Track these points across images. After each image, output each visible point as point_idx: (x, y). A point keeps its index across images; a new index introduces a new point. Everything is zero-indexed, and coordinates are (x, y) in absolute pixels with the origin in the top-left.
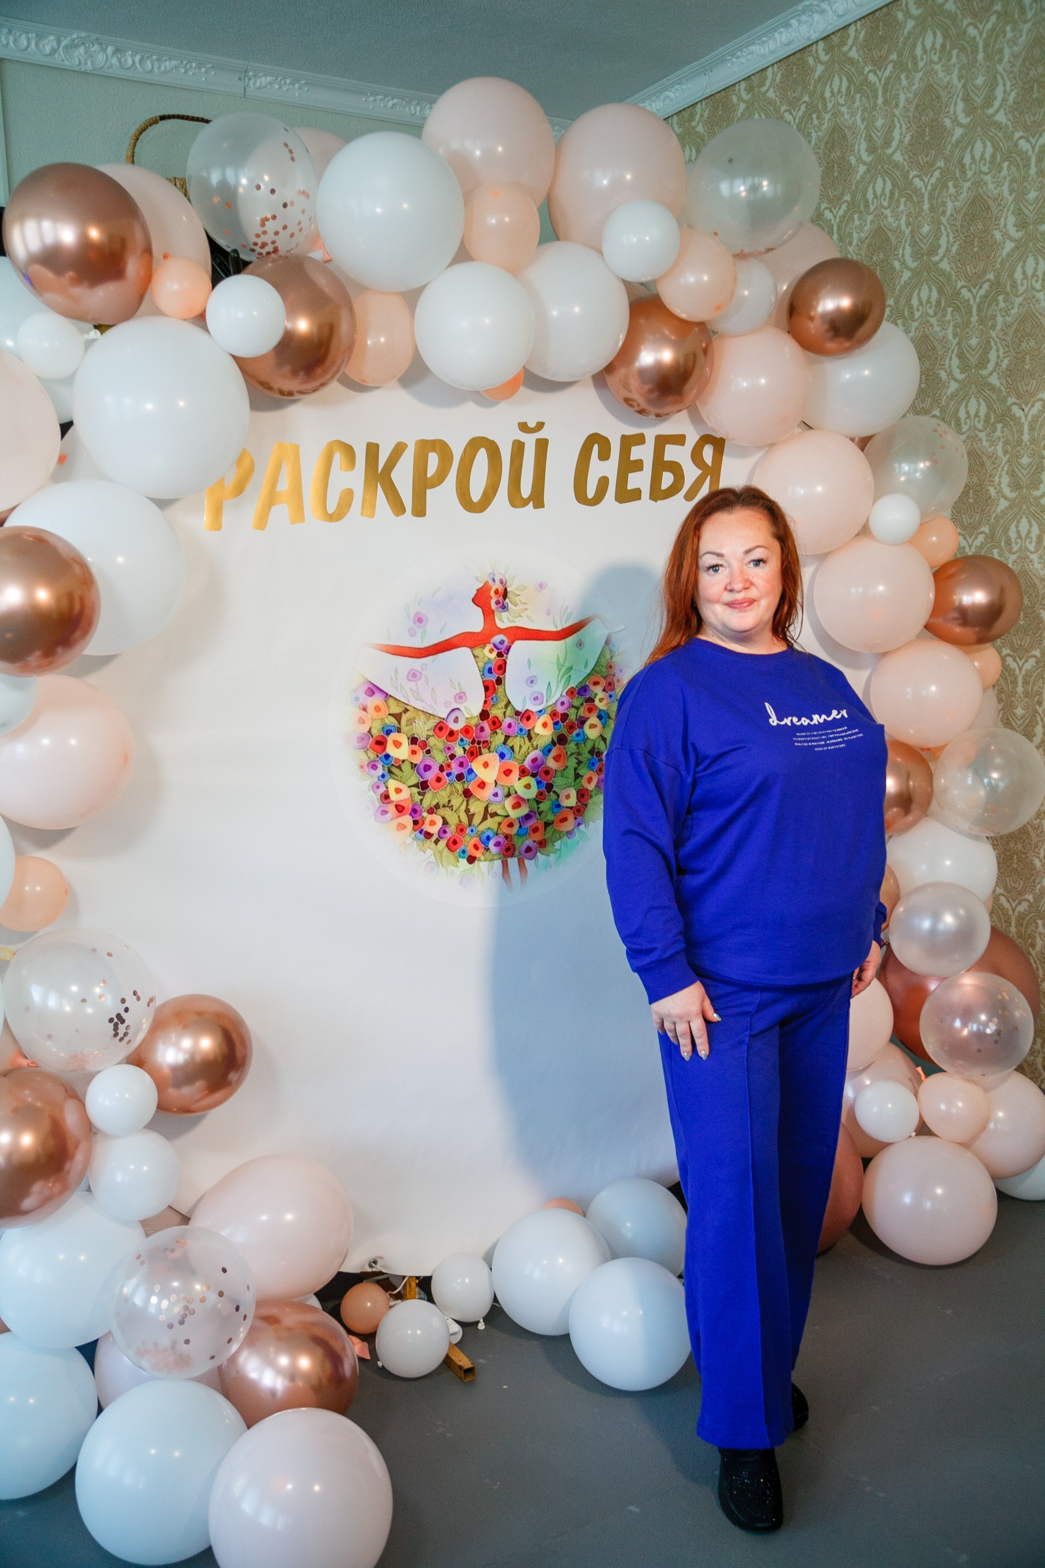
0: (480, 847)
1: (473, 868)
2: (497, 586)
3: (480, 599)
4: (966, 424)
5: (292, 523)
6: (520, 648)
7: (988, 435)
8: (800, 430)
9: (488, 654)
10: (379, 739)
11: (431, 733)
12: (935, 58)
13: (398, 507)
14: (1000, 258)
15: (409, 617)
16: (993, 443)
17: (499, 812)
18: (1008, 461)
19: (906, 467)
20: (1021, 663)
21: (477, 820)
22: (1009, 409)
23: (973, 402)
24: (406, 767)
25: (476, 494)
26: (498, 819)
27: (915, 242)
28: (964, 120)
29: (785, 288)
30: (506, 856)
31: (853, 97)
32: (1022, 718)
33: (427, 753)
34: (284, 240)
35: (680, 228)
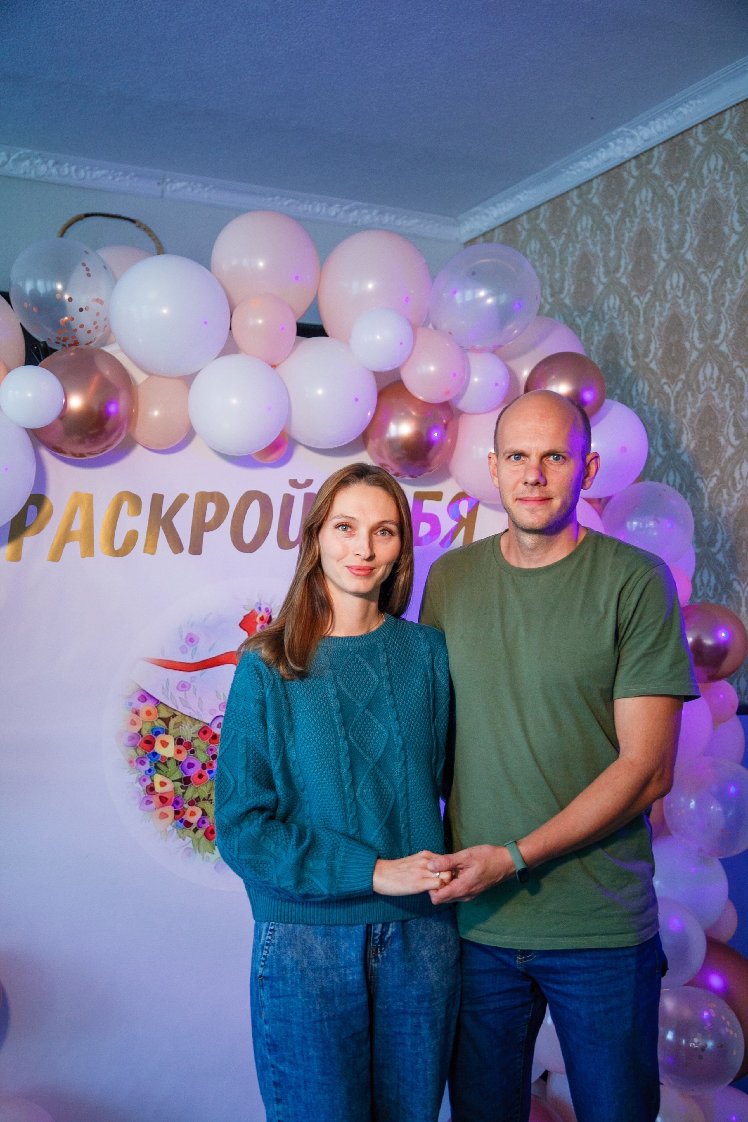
2: (263, 613)
3: (247, 623)
4: (740, 484)
5: (83, 556)
10: (148, 739)
11: (196, 736)
12: (717, 177)
13: (177, 546)
15: (181, 636)
24: (171, 764)
25: (248, 537)
27: (701, 327)
28: (739, 228)
31: (656, 206)
33: (191, 753)
34: (82, 336)
35: (414, 328)
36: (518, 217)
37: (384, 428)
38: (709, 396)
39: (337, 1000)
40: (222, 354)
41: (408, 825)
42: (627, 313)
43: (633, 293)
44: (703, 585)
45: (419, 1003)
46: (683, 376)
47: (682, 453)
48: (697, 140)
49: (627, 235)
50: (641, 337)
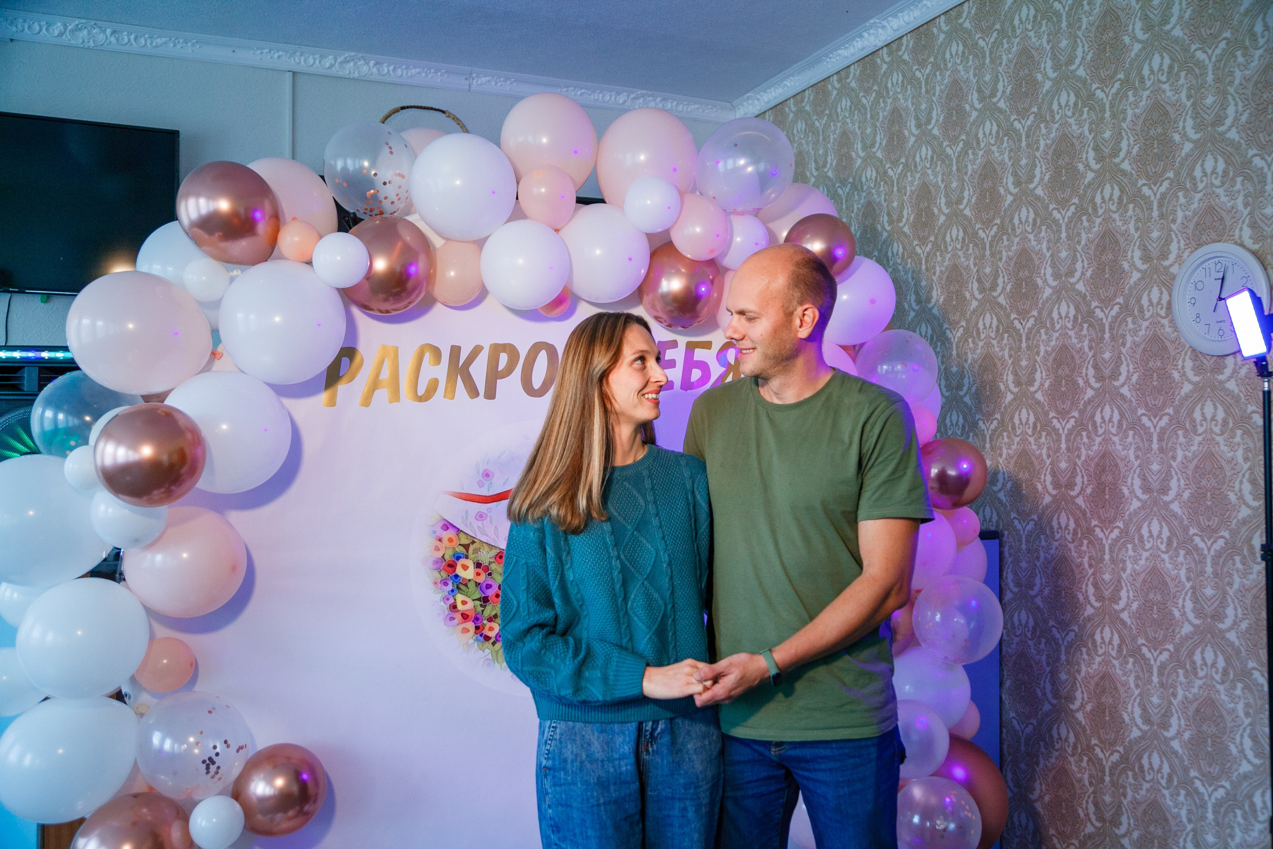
7: (998, 342)
10: (450, 563)
11: (493, 560)
12: (958, 61)
13: (473, 392)
14: (1004, 208)
15: (478, 472)
16: (1002, 350)
18: (1013, 363)
22: (1012, 323)
23: (988, 317)
24: (471, 585)
25: (537, 383)
27: (947, 194)
28: (978, 106)
31: (906, 88)
33: (489, 575)
34: (387, 206)
35: (682, 194)
36: (786, 100)
37: (657, 283)
38: (955, 256)
39: (612, 788)
40: (510, 220)
41: (675, 633)
42: (882, 183)
43: (888, 166)
44: (952, 425)
45: (686, 790)
46: (932, 238)
47: (933, 307)
48: (940, 29)
49: (881, 114)
50: (895, 204)
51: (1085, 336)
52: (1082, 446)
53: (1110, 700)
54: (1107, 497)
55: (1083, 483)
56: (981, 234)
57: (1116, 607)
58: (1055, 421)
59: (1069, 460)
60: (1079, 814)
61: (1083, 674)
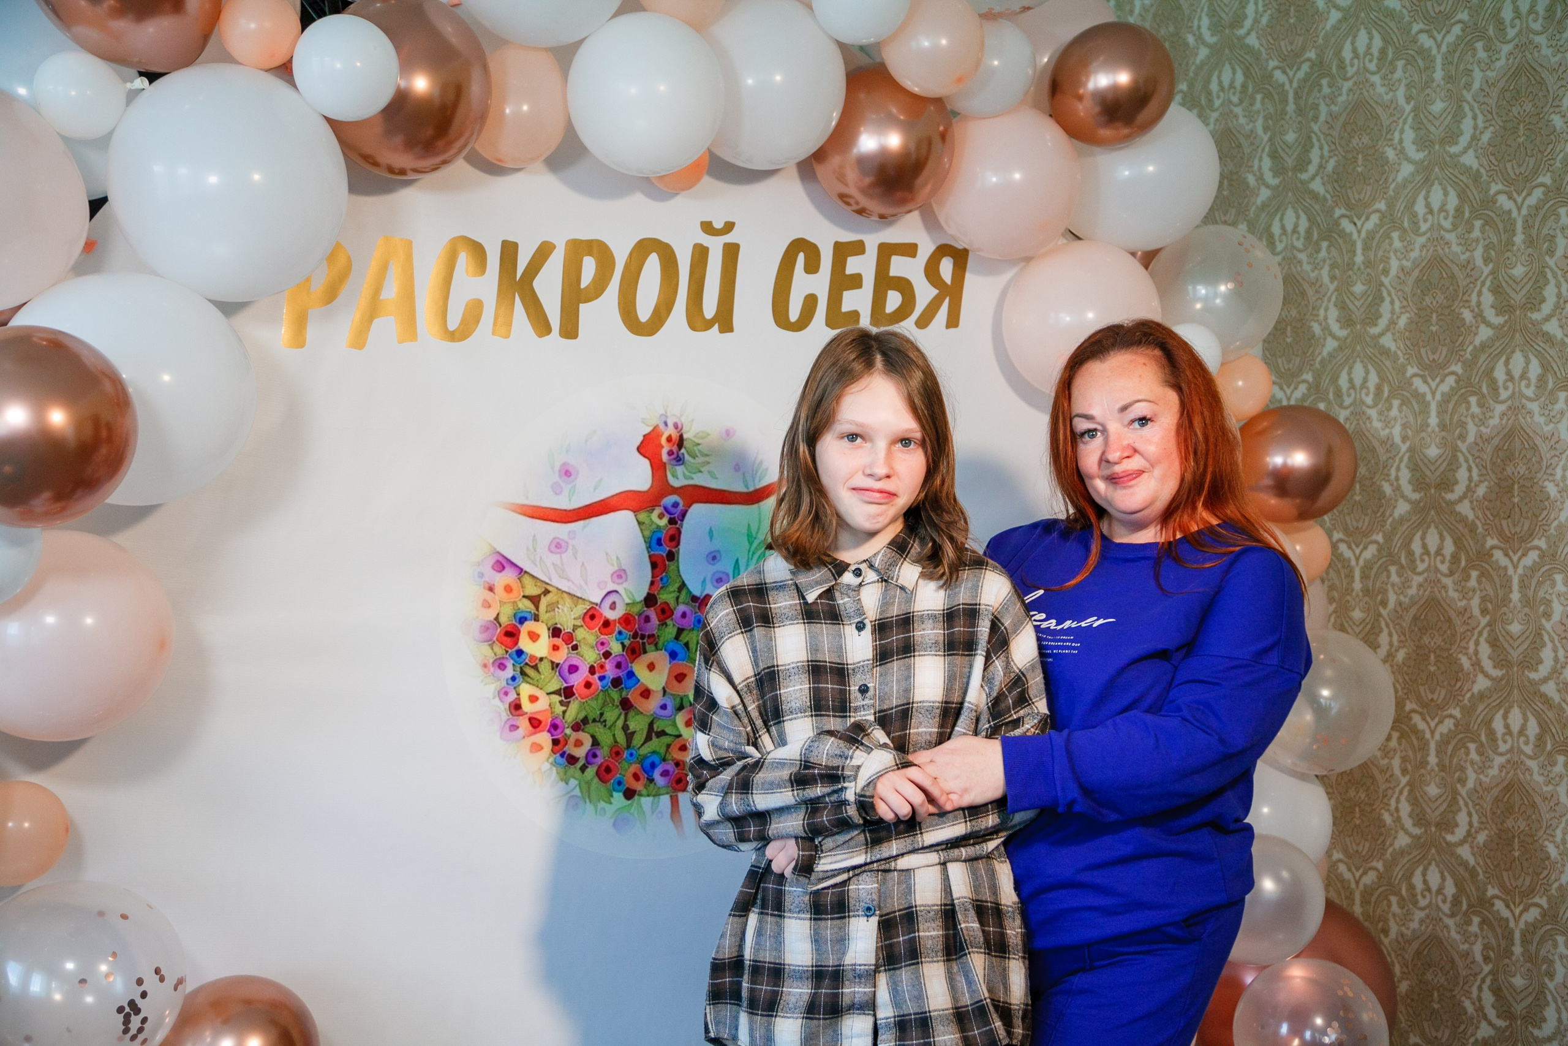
0: (641, 777)
1: (631, 805)
2: (670, 431)
3: (648, 447)
4: (1280, 241)
6: (699, 514)
7: (1310, 256)
8: (1065, 241)
9: (658, 520)
10: (509, 629)
11: (579, 622)
13: (542, 326)
14: (1324, 32)
15: (553, 468)
16: (1316, 267)
17: (669, 730)
18: (1337, 290)
19: (1202, 291)
20: (1357, 551)
21: (638, 740)
22: (1337, 223)
23: (1290, 214)
24: (545, 667)
25: (644, 313)
26: (666, 740)
27: (1214, 10)
29: (1046, 60)
30: (676, 790)
32: (1360, 624)
33: (573, 650)
37: (852, 138)
51: (1477, 240)
52: (1469, 420)
53: (1523, 825)
54: (1516, 500)
55: (1470, 479)
56: (1278, 75)
57: (1533, 676)
58: (1418, 383)
59: (1444, 443)
60: (1464, 1009)
61: (1470, 784)
